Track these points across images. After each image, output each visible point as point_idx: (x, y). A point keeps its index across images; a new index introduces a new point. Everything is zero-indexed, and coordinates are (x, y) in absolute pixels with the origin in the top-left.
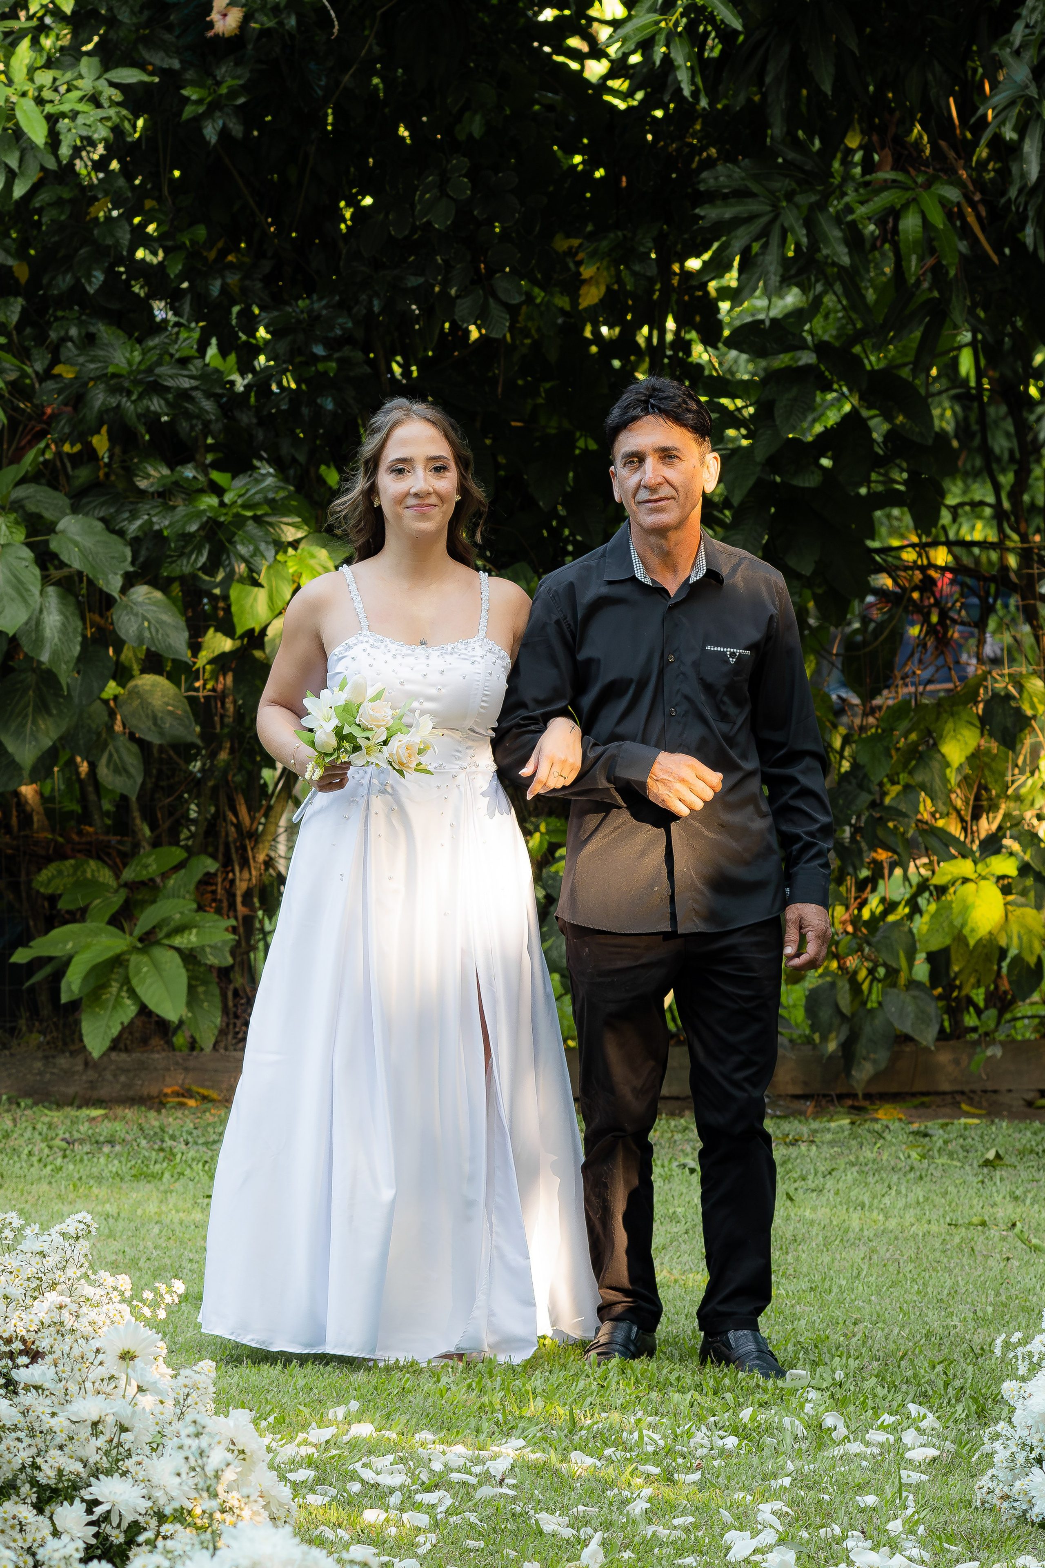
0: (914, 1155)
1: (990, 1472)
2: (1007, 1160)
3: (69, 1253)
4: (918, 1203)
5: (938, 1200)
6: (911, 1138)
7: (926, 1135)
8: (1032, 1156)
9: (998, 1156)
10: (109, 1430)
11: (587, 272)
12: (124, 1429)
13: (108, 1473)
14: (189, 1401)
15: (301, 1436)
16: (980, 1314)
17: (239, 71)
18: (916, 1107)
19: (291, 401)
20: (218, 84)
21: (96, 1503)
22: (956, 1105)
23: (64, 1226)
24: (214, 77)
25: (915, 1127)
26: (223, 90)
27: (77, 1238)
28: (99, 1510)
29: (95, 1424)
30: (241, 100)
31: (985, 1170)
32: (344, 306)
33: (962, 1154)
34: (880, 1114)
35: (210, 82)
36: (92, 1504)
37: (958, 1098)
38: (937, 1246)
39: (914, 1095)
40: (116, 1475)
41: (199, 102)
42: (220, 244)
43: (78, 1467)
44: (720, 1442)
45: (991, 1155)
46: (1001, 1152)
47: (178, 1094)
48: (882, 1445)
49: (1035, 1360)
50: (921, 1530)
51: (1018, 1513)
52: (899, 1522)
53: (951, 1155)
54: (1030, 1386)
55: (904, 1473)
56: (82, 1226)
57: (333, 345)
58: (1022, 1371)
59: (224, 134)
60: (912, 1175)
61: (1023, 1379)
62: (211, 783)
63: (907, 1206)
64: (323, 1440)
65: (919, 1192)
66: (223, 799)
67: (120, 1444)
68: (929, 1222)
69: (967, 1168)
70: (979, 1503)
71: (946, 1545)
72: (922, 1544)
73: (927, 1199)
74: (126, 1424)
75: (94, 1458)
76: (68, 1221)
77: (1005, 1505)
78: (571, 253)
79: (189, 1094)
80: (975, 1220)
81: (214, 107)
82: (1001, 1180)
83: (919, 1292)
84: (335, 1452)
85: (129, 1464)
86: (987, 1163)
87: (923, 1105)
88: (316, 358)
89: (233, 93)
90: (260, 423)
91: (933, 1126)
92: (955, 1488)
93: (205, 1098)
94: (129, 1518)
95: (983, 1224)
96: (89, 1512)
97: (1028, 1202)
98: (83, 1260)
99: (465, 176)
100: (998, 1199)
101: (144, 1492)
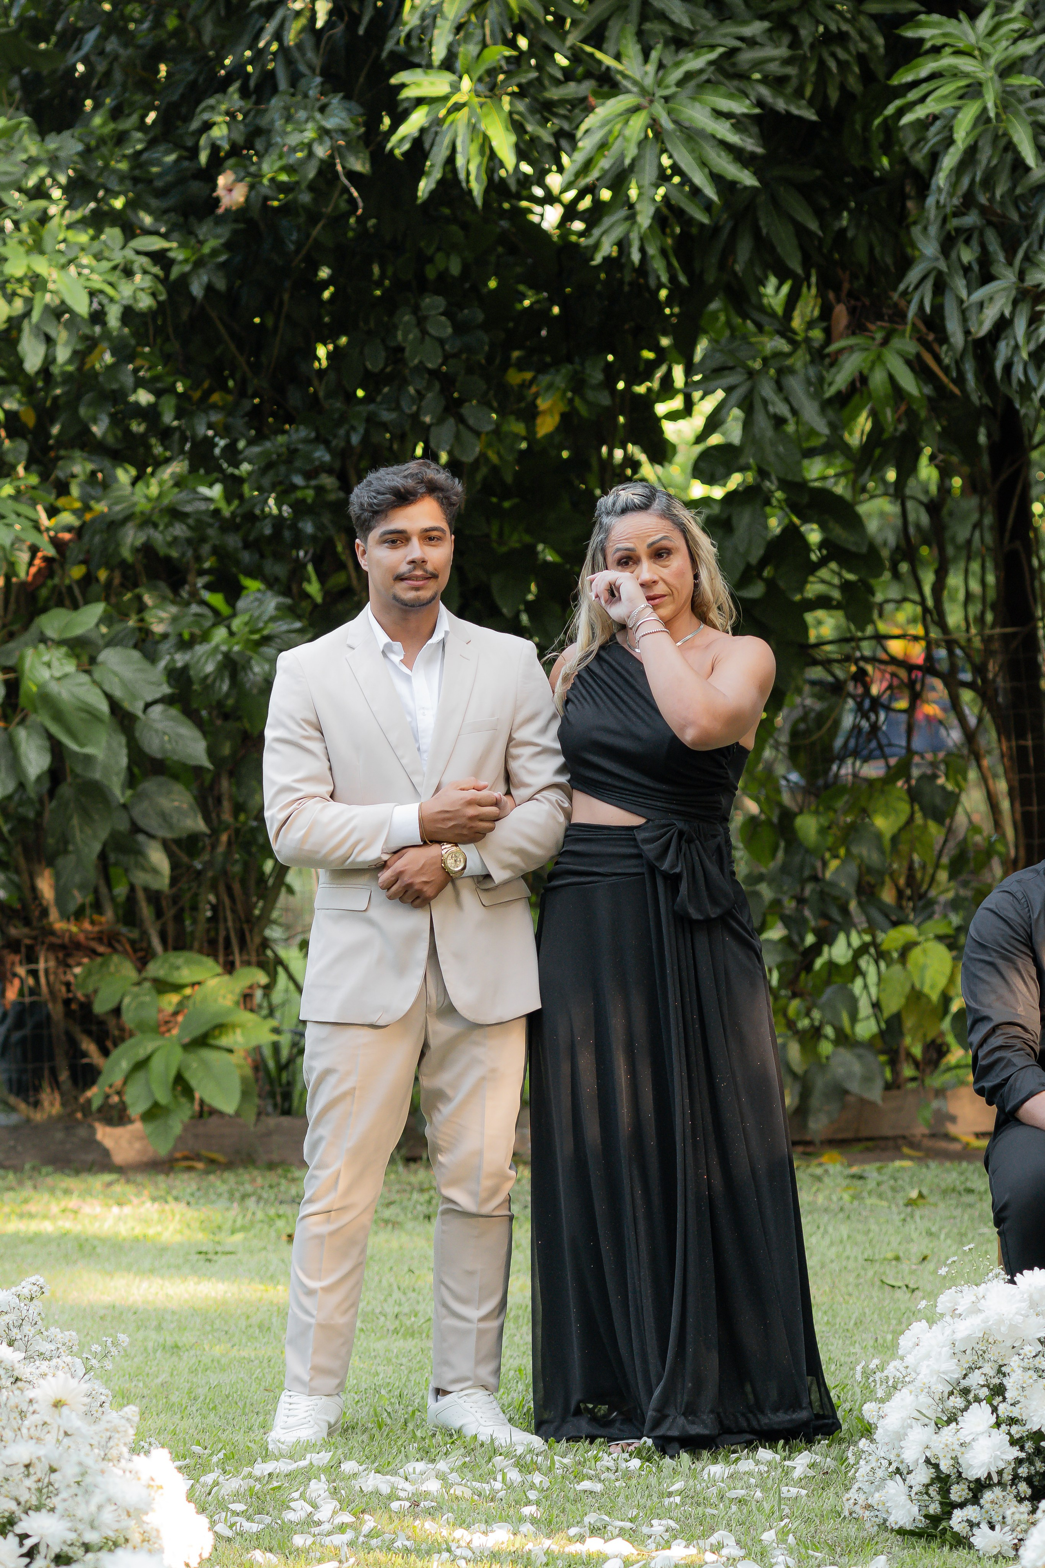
0: (846, 1197)
1: (856, 1487)
2: (932, 1199)
3: (24, 1312)
4: (841, 1241)
5: (860, 1238)
6: (848, 1181)
7: (861, 1177)
8: (954, 1195)
9: (921, 1196)
10: (39, 1470)
11: (543, 404)
12: (53, 1470)
13: (38, 1509)
14: (111, 1444)
15: (246, 1470)
16: (880, 1340)
17: (219, 230)
18: (861, 1152)
19: (274, 526)
20: (201, 243)
21: (26, 1536)
22: (898, 1148)
23: (19, 1288)
24: (196, 236)
25: (855, 1170)
26: (206, 250)
27: (32, 1299)
28: (28, 1543)
29: (27, 1466)
30: (223, 258)
31: (909, 1209)
32: (321, 440)
33: (890, 1194)
34: (824, 1159)
35: (193, 241)
36: (23, 1537)
37: (900, 1142)
38: (851, 1280)
39: (858, 1140)
40: (44, 1511)
41: (186, 261)
42: (206, 385)
43: (13, 1506)
44: (624, 1465)
45: (914, 1194)
46: (925, 1192)
47: (186, 1158)
48: (769, 1463)
49: (890, 1383)
50: (791, 1539)
51: (879, 1520)
52: (772, 1532)
53: (880, 1196)
54: (887, 1407)
55: (784, 1489)
56: (35, 1288)
57: (309, 475)
58: (880, 1393)
59: (209, 288)
60: (841, 1215)
61: (882, 1401)
62: (210, 874)
63: (832, 1244)
64: (266, 1473)
65: (844, 1230)
66: (222, 889)
67: (50, 1484)
68: (848, 1258)
69: (894, 1208)
70: (847, 1513)
71: (810, 1552)
72: (790, 1552)
73: (849, 1237)
74: (55, 1466)
75: (24, 1497)
76: (23, 1284)
77: (867, 1513)
78: (525, 385)
79: (198, 1157)
80: (890, 1255)
81: (199, 263)
82: (921, 1217)
83: (828, 1323)
84: (276, 1484)
85: (55, 1501)
86: (910, 1203)
87: (868, 1149)
88: (295, 487)
89: (215, 253)
90: (247, 546)
91: (870, 1170)
92: (829, 1499)
93: (212, 1161)
94: (55, 1549)
95: (897, 1259)
96: (21, 1544)
97: (942, 1236)
98: (37, 1319)
99: (442, 314)
100: (915, 1235)
101: (69, 1525)
